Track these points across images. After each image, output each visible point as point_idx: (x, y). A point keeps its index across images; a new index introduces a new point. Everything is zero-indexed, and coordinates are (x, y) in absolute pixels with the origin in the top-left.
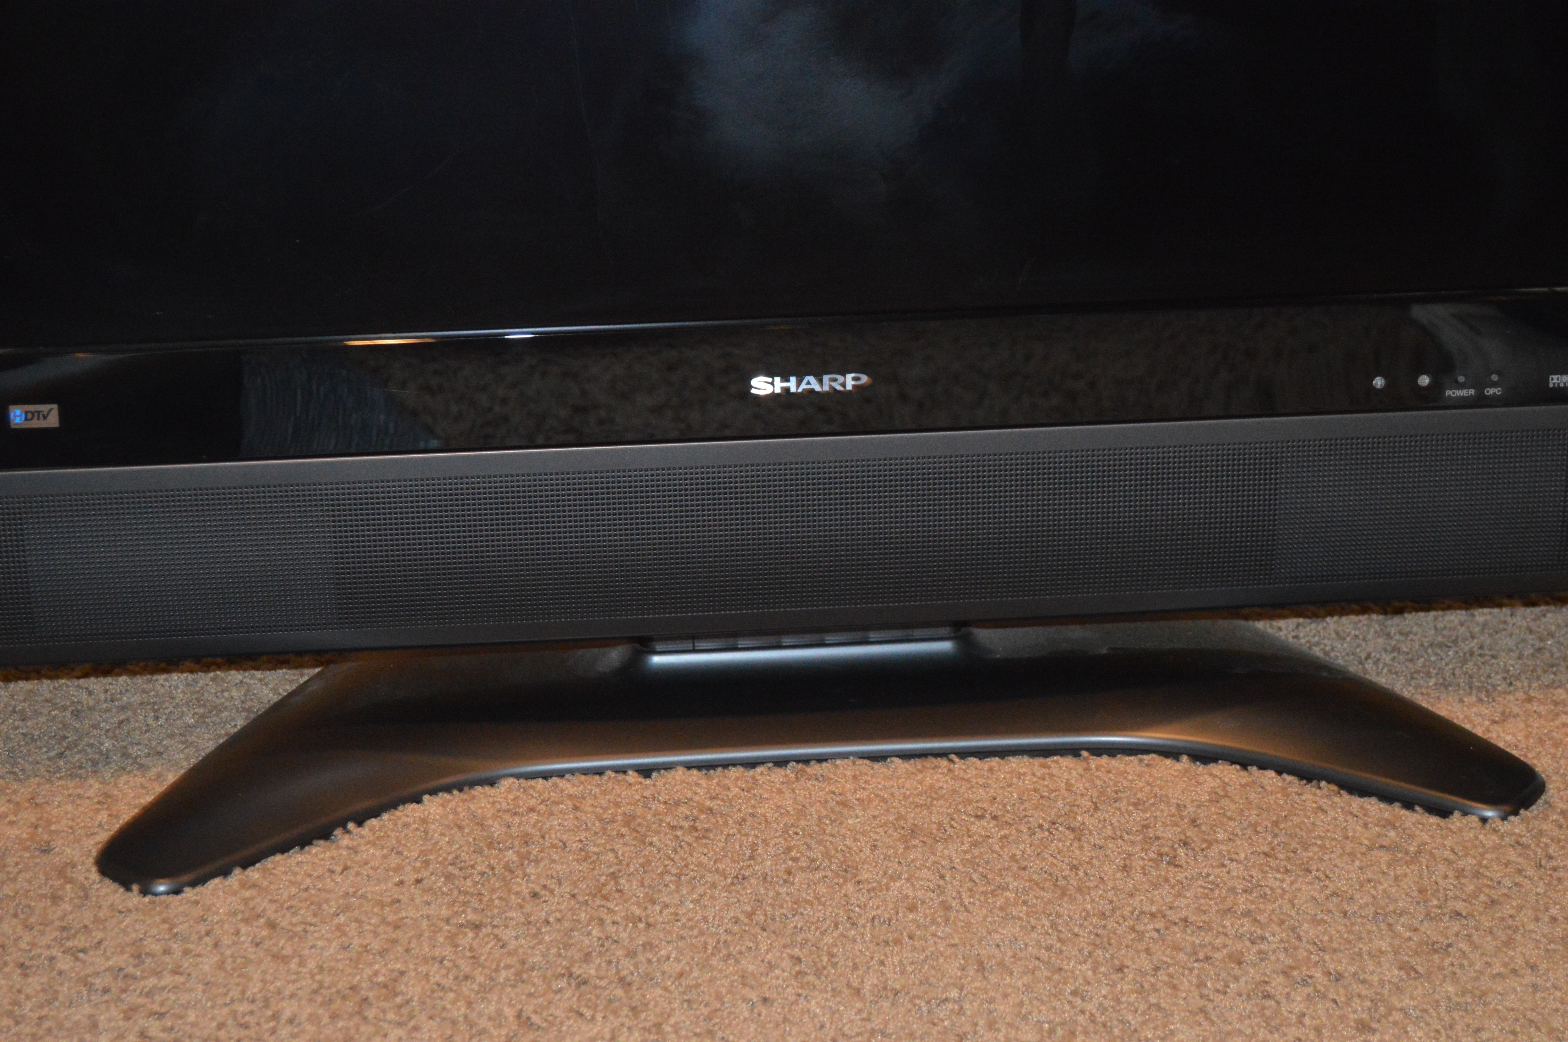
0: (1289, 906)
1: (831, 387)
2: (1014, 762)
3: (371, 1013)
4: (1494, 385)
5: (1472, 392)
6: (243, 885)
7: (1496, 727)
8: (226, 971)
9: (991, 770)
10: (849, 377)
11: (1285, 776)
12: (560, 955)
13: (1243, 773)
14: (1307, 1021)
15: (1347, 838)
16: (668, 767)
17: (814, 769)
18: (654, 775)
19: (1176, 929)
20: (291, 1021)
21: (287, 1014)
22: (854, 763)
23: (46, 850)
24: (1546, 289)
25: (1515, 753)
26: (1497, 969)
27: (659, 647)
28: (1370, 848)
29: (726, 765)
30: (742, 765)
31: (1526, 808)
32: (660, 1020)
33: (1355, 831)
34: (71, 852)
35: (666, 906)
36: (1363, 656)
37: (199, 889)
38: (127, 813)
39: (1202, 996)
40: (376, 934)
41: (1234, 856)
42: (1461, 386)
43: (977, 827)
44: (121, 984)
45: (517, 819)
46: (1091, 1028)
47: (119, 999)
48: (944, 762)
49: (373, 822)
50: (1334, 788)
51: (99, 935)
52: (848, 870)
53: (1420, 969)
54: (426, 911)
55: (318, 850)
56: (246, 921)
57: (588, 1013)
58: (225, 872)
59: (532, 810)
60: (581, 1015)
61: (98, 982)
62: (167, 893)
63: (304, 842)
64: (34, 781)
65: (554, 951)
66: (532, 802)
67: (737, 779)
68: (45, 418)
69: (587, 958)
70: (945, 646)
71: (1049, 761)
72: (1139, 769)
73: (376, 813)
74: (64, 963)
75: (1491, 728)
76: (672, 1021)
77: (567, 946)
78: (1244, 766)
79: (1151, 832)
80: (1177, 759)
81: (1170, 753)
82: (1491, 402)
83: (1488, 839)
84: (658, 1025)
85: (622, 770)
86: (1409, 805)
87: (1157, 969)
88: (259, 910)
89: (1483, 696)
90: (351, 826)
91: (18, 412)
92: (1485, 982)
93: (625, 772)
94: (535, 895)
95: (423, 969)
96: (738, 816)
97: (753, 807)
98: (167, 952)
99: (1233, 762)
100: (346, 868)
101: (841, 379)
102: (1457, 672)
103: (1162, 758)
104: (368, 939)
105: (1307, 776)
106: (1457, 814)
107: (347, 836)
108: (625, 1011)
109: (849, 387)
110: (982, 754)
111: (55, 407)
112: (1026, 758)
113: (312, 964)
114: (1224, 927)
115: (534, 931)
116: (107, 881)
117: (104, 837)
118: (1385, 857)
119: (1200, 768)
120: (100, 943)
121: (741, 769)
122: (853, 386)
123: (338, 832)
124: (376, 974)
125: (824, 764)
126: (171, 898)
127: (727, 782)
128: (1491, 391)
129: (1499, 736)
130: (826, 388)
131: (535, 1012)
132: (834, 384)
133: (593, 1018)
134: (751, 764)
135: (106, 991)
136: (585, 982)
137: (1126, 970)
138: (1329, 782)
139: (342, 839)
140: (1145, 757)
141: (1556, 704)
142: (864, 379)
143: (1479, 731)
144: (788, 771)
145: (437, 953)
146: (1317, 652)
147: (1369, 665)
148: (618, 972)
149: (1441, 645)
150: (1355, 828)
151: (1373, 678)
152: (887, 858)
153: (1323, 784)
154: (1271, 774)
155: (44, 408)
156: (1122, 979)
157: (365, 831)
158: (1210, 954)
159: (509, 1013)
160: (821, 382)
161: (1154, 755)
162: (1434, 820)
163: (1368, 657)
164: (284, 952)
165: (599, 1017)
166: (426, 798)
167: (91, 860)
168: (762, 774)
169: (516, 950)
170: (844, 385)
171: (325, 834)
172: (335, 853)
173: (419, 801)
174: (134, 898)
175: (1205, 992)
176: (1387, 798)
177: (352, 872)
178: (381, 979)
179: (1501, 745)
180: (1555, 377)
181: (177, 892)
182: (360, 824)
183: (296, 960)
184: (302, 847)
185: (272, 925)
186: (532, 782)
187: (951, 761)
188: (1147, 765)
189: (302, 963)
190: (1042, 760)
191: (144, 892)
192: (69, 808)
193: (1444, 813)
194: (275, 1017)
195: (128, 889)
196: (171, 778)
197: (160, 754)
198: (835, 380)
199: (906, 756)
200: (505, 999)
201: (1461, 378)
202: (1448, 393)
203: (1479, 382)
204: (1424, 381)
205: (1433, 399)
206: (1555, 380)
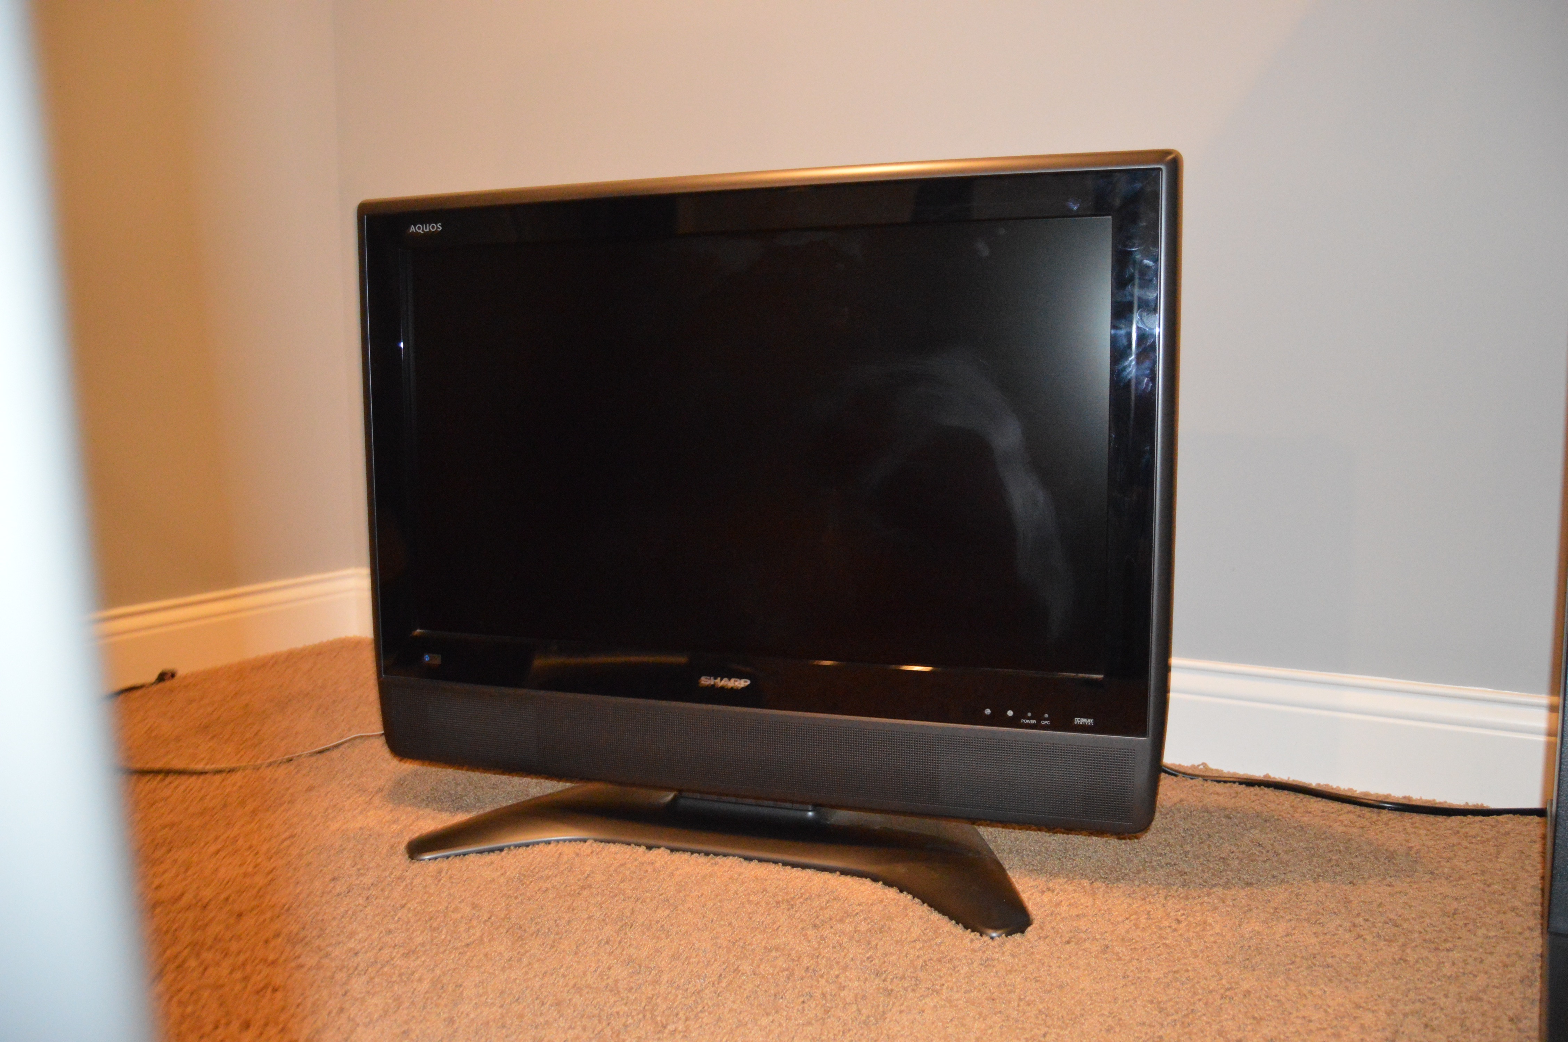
1: (734, 685)
2: (809, 872)
4: (1046, 719)
5: (1035, 722)
10: (742, 681)
42: (1029, 718)
68: (436, 660)
82: (1043, 728)
91: (426, 657)
109: (742, 686)
110: (794, 865)
111: (440, 656)
122: (744, 686)
128: (1044, 722)
130: (732, 685)
132: (736, 684)
142: (748, 682)
155: (436, 656)
160: (729, 681)
170: (740, 685)
180: (1078, 719)
198: (736, 682)
201: (1029, 714)
202: (1022, 721)
203: (1039, 718)
204: (1010, 713)
205: (1014, 723)
206: (1077, 721)
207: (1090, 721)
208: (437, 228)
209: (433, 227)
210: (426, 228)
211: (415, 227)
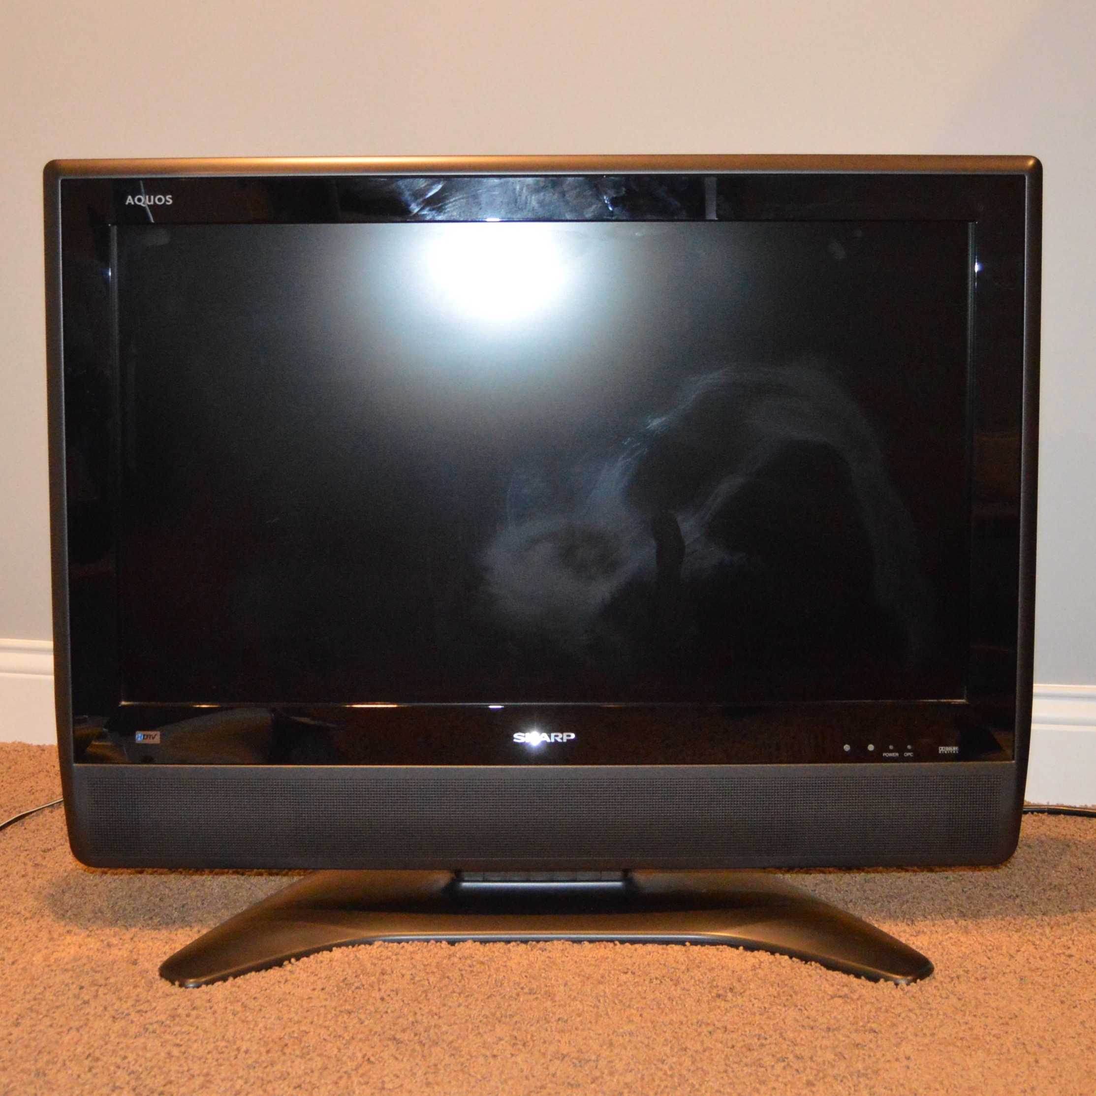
0: (782, 1023)
1: (555, 740)
3: (287, 1051)
4: (909, 751)
5: (897, 754)
6: (233, 986)
7: (913, 938)
8: (216, 1026)
9: (636, 950)
10: (565, 734)
11: (794, 959)
12: (391, 1029)
13: (772, 957)
14: (780, 1079)
15: (821, 990)
16: (464, 941)
17: (541, 944)
18: (456, 944)
19: (719, 1031)
20: (246, 1052)
21: (244, 1048)
22: (563, 943)
23: (135, 963)
24: (935, 701)
25: (921, 952)
26: (889, 1056)
27: (466, 879)
28: (832, 997)
29: (495, 941)
30: (503, 941)
31: (921, 980)
32: (437, 1062)
33: (825, 987)
34: (148, 965)
35: (450, 1007)
36: (848, 900)
37: (210, 986)
38: (178, 947)
39: (726, 1065)
40: (297, 1013)
41: (757, 997)
42: (891, 751)
43: (623, 977)
44: (163, 1029)
45: (380, 962)
46: (664, 1077)
47: (161, 1037)
48: (611, 945)
49: (305, 959)
50: (818, 965)
51: (154, 1005)
52: (550, 996)
53: (846, 1056)
54: (324, 1003)
55: (274, 973)
56: (231, 1003)
57: (400, 1057)
58: (224, 979)
59: (388, 958)
60: (396, 1059)
61: (151, 1028)
62: (193, 987)
63: (267, 966)
64: (134, 930)
65: (387, 1027)
66: (390, 954)
67: (500, 948)
68: (153, 738)
69: (404, 1031)
70: (618, 884)
71: (669, 947)
72: (715, 952)
73: (307, 954)
74: (134, 1016)
75: (910, 938)
76: (443, 1063)
77: (395, 1024)
78: (773, 953)
79: (715, 983)
80: (737, 948)
81: (734, 944)
82: (908, 760)
83: (898, 993)
84: (435, 1065)
85: (438, 941)
86: (858, 976)
87: (705, 1051)
88: (239, 998)
89: (910, 923)
90: (293, 960)
91: (140, 735)
92: (880, 1065)
93: (441, 942)
94: (382, 999)
95: (318, 1031)
96: (496, 966)
97: (505, 962)
98: (188, 1015)
99: (767, 951)
100: (286, 981)
101: (560, 735)
102: (897, 910)
103: (729, 948)
104: (292, 1015)
105: (805, 958)
106: (882, 980)
107: (290, 965)
108: (420, 1057)
109: (565, 740)
111: (158, 733)
112: (656, 945)
113: (261, 1025)
114: (745, 1032)
115: (379, 1016)
116: (163, 980)
117: (165, 958)
118: (840, 1001)
119: (749, 953)
120: (155, 1008)
121: (503, 944)
122: (568, 740)
123: (286, 963)
124: (293, 1032)
125: (548, 943)
126: (196, 990)
127: (494, 949)
128: (908, 754)
129: (913, 943)
130: (553, 740)
131: (373, 1055)
132: (557, 738)
133: (402, 1060)
134: (508, 942)
135: (154, 1032)
136: (402, 1042)
137: (688, 1050)
138: (816, 962)
139: (288, 967)
140: (721, 947)
141: (947, 927)
142: (573, 736)
143: (903, 940)
144: (528, 946)
145: (327, 1023)
146: (823, 898)
147: (850, 905)
148: (419, 1038)
149: (891, 897)
150: (826, 986)
151: (851, 912)
152: (571, 990)
153: (813, 963)
154: (786, 957)
155: (153, 733)
156: (685, 1054)
157: (299, 963)
158: (734, 1044)
159: (359, 1055)
160: (550, 737)
161: (726, 946)
162: (870, 984)
163: (851, 901)
164: (248, 1019)
165: (405, 1060)
166: (334, 949)
167: (157, 969)
168: (514, 946)
169: (368, 1025)
170: (562, 739)
171: (279, 964)
172: (282, 973)
173: (331, 951)
174: (176, 989)
175: (728, 1063)
176: (847, 971)
177: (290, 983)
178: (296, 1035)
179: (914, 947)
180: (942, 748)
181: (198, 986)
182: (298, 959)
183: (254, 1023)
184: (267, 970)
185: (245, 1006)
186: (391, 944)
187: (615, 945)
188: (721, 951)
189: (256, 1025)
190: (664, 946)
191: (181, 986)
192: (151, 944)
193: (875, 979)
194: (238, 1049)
195: (173, 984)
196: (204, 931)
197: (201, 921)
198: (557, 736)
199: (591, 941)
200: (358, 1048)
201: (891, 747)
202: (884, 754)
203: (901, 749)
204: (871, 747)
205: (876, 757)
206: (942, 749)
207: (954, 749)
208: (166, 201)
209: (160, 200)
210: (150, 201)
211: (133, 198)
